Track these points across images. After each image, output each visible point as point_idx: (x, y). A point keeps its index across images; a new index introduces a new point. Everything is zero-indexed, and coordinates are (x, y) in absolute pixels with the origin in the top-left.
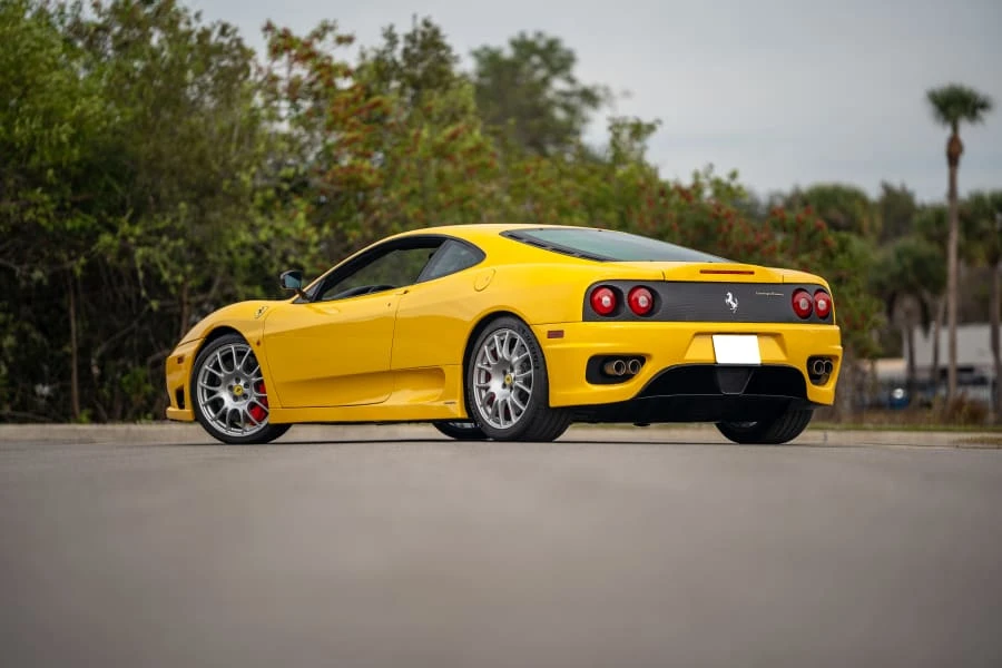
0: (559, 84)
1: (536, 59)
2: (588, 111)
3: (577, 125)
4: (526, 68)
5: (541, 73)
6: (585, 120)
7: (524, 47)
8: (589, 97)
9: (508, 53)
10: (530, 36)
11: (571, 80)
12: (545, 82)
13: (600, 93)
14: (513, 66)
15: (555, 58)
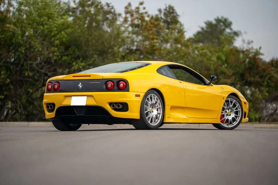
0: (228, 30)
1: (222, 24)
2: (236, 38)
3: (233, 41)
4: (219, 26)
5: (223, 27)
6: (234, 40)
7: (218, 21)
8: (236, 34)
9: (214, 22)
10: (220, 18)
11: (231, 29)
12: (224, 30)
13: (239, 33)
14: (216, 26)
15: (227, 23)
